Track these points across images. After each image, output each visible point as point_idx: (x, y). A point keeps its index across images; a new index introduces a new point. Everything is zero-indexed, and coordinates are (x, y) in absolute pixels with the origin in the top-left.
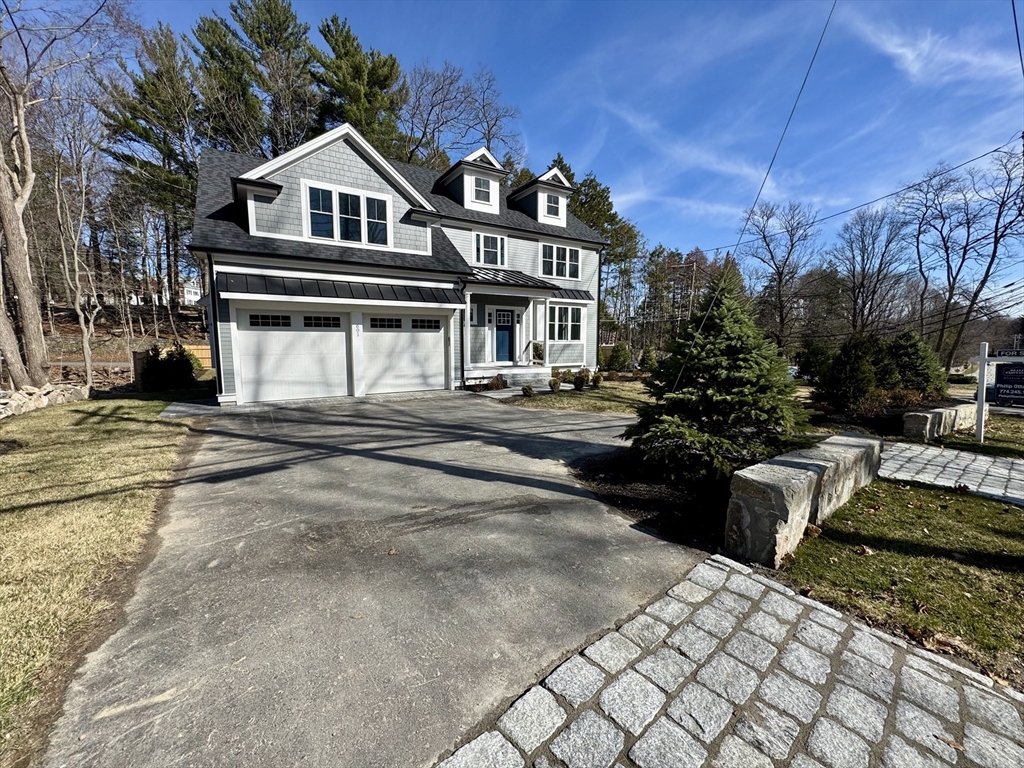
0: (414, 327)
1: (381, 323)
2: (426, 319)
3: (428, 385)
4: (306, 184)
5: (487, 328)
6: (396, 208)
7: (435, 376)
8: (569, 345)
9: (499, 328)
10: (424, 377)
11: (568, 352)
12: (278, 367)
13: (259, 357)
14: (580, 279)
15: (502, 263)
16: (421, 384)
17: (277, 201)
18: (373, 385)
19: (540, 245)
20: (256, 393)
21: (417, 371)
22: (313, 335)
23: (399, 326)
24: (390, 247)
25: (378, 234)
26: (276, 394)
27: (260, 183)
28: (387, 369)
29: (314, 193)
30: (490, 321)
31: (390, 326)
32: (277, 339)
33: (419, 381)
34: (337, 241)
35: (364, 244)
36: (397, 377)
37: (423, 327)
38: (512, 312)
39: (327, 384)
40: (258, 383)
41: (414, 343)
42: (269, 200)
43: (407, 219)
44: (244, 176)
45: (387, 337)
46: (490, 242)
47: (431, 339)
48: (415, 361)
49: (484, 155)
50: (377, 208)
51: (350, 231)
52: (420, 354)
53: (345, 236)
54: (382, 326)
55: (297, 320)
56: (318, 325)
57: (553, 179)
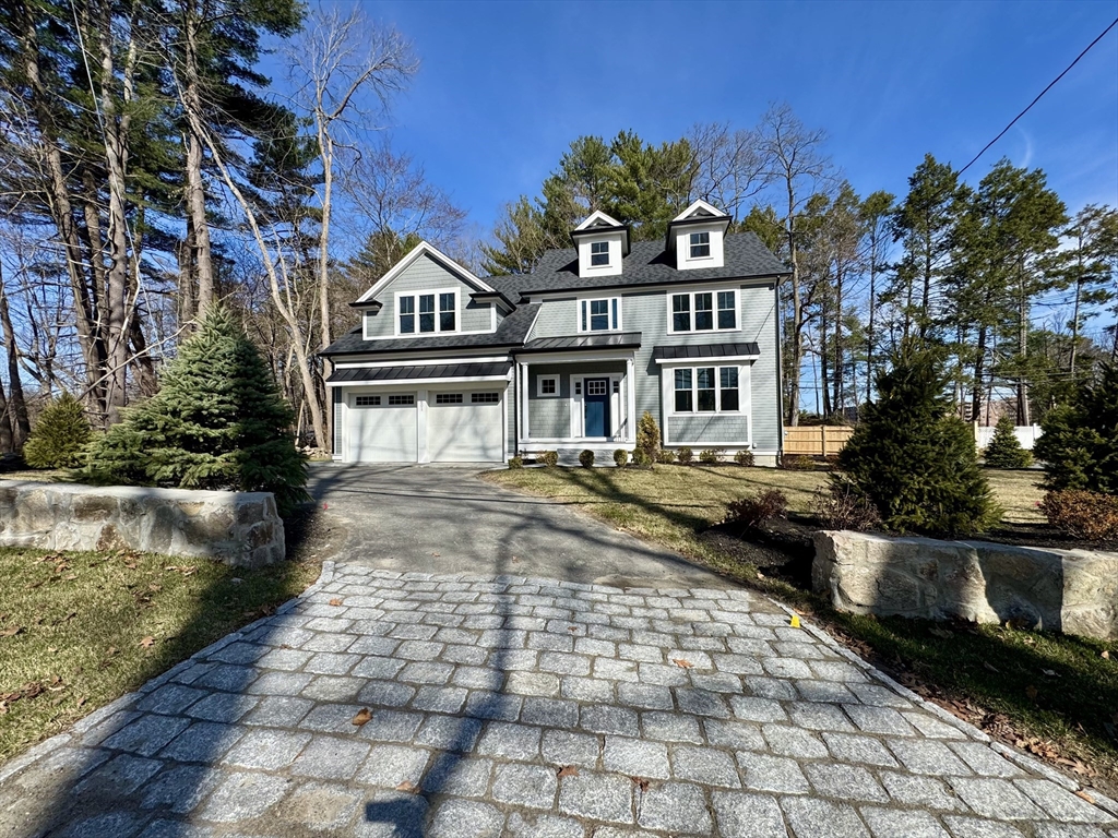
0: (473, 401)
1: (446, 398)
2: (485, 392)
3: (488, 457)
4: (398, 295)
5: (572, 400)
6: (461, 294)
7: (495, 448)
8: (719, 418)
9: (587, 399)
10: (484, 449)
11: (719, 427)
12: (373, 436)
13: (362, 428)
15: (615, 326)
16: (481, 456)
17: (380, 313)
18: (439, 454)
19: (669, 297)
20: (359, 456)
21: (478, 443)
22: (396, 410)
23: (460, 401)
24: (458, 331)
25: (448, 323)
26: (371, 458)
27: (371, 302)
28: (451, 440)
29: (403, 300)
30: (578, 392)
31: (453, 401)
32: (374, 413)
33: (478, 452)
34: (417, 334)
35: (437, 332)
36: (460, 448)
37: (482, 400)
39: (404, 451)
40: (360, 447)
41: (476, 416)
42: (375, 313)
43: (472, 305)
44: (360, 300)
45: (451, 411)
46: (600, 308)
47: (488, 410)
48: (476, 433)
49: (598, 218)
50: (448, 300)
51: (427, 324)
52: (481, 427)
53: (423, 329)
54: (446, 401)
55: (385, 400)
56: (398, 403)
57: (699, 214)
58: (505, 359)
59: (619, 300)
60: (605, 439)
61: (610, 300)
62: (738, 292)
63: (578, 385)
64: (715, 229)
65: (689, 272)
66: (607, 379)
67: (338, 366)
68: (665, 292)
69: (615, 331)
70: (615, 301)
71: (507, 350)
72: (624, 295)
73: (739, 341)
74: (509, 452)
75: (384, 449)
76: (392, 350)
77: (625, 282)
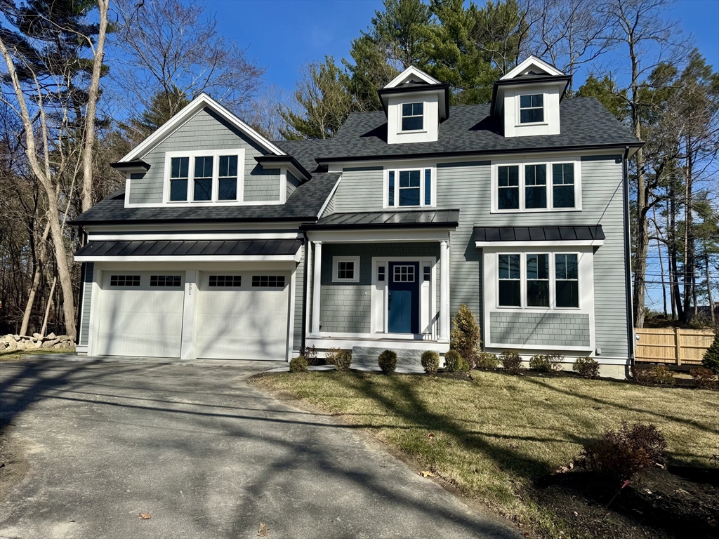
0: (255, 284)
1: (221, 280)
2: (268, 275)
3: (267, 354)
4: (170, 156)
5: (373, 287)
6: (245, 157)
7: (276, 343)
8: (553, 316)
10: (263, 344)
11: (552, 327)
12: (127, 325)
13: (114, 314)
15: (428, 201)
16: (259, 352)
17: (146, 176)
18: (208, 347)
19: (494, 169)
20: (109, 347)
21: (255, 336)
22: (157, 294)
23: (238, 284)
24: (240, 201)
25: (228, 190)
26: (122, 350)
27: (136, 163)
28: (222, 332)
29: (175, 162)
30: (381, 278)
31: (229, 284)
32: (130, 296)
33: (255, 348)
34: (190, 202)
35: (215, 201)
36: (233, 341)
37: (264, 285)
39: (164, 344)
40: (111, 337)
41: (254, 302)
42: (140, 176)
43: (258, 171)
44: (121, 161)
45: (225, 296)
46: (410, 180)
47: (271, 298)
48: (253, 325)
49: (412, 75)
50: (229, 164)
51: (203, 191)
52: (260, 316)
53: (197, 197)
54: (221, 284)
55: (146, 280)
56: (161, 284)
57: (531, 73)
58: (294, 236)
59: (434, 170)
60: (411, 336)
61: (422, 171)
62: (578, 166)
63: (381, 269)
64: (551, 90)
65: (519, 139)
66: (417, 264)
67: (90, 238)
68: (489, 163)
69: (427, 207)
71: (297, 225)
72: (439, 166)
73: (578, 222)
74: (295, 348)
75: (141, 341)
76: (158, 220)
77: (441, 150)
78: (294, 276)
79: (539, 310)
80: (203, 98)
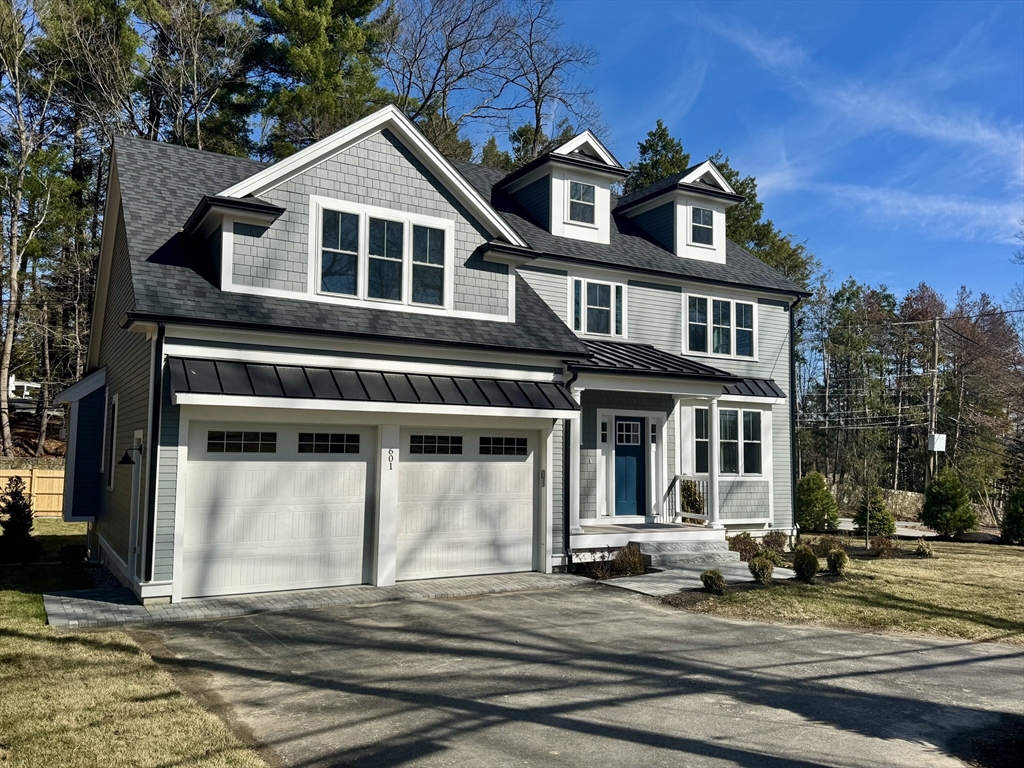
0: (484, 451)
1: (429, 444)
2: (504, 436)
3: (504, 563)
4: (319, 203)
5: (599, 451)
7: (516, 543)
9: (620, 452)
10: (496, 546)
11: (739, 497)
13: (213, 510)
14: (756, 357)
15: (618, 331)
16: (491, 561)
17: (270, 233)
18: (407, 562)
19: (684, 297)
20: (202, 579)
21: (484, 533)
23: (457, 450)
24: (448, 310)
25: (429, 286)
26: (237, 582)
27: (248, 205)
28: (431, 532)
29: (331, 218)
30: (604, 439)
31: (443, 450)
32: (249, 474)
33: (486, 554)
34: (362, 300)
35: (406, 304)
36: (450, 546)
37: (498, 451)
38: (642, 420)
39: (326, 561)
40: (207, 558)
41: (482, 481)
43: (477, 260)
44: (225, 194)
45: (436, 469)
46: (599, 295)
47: (512, 474)
48: (482, 515)
49: (586, 145)
50: (430, 241)
51: (385, 282)
52: (492, 500)
53: (376, 291)
54: (430, 450)
55: (287, 441)
56: (322, 449)
58: (549, 377)
59: (625, 287)
61: (613, 285)
62: (756, 306)
63: (604, 426)
66: (646, 421)
67: (169, 350)
68: (678, 290)
70: (619, 289)
71: (553, 362)
72: (630, 283)
73: (755, 375)
74: (555, 551)
75: (270, 559)
76: (310, 327)
78: (550, 440)
79: (730, 478)
80: (388, 113)
